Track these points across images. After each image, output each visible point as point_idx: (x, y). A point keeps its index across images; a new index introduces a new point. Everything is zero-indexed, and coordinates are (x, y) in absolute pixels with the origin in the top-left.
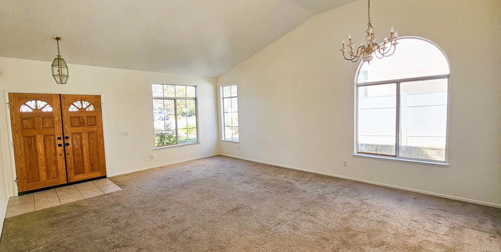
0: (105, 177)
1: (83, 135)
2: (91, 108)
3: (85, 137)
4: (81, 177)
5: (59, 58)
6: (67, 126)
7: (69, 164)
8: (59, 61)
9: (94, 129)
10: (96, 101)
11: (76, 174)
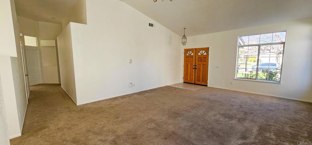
0: (207, 86)
1: (201, 65)
2: (205, 54)
3: (202, 65)
4: (198, 83)
5: (184, 36)
6: (197, 61)
7: (196, 76)
8: (184, 37)
9: (205, 63)
10: (207, 50)
11: (197, 81)
